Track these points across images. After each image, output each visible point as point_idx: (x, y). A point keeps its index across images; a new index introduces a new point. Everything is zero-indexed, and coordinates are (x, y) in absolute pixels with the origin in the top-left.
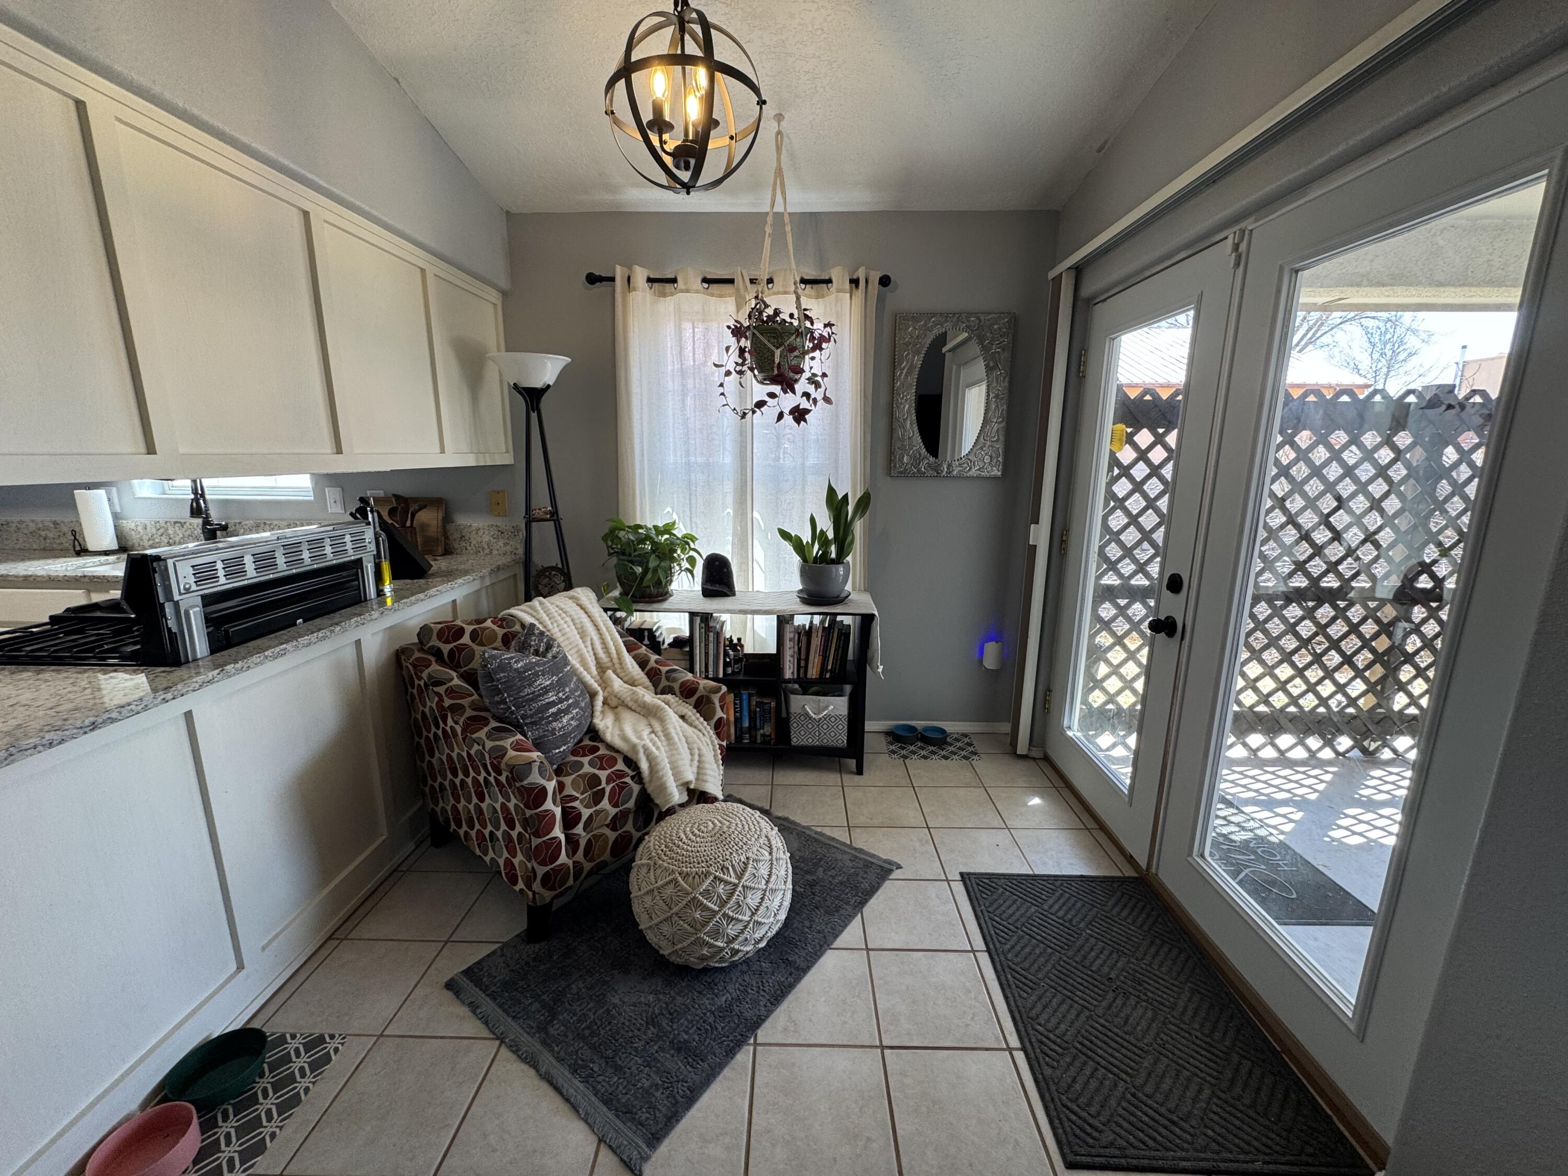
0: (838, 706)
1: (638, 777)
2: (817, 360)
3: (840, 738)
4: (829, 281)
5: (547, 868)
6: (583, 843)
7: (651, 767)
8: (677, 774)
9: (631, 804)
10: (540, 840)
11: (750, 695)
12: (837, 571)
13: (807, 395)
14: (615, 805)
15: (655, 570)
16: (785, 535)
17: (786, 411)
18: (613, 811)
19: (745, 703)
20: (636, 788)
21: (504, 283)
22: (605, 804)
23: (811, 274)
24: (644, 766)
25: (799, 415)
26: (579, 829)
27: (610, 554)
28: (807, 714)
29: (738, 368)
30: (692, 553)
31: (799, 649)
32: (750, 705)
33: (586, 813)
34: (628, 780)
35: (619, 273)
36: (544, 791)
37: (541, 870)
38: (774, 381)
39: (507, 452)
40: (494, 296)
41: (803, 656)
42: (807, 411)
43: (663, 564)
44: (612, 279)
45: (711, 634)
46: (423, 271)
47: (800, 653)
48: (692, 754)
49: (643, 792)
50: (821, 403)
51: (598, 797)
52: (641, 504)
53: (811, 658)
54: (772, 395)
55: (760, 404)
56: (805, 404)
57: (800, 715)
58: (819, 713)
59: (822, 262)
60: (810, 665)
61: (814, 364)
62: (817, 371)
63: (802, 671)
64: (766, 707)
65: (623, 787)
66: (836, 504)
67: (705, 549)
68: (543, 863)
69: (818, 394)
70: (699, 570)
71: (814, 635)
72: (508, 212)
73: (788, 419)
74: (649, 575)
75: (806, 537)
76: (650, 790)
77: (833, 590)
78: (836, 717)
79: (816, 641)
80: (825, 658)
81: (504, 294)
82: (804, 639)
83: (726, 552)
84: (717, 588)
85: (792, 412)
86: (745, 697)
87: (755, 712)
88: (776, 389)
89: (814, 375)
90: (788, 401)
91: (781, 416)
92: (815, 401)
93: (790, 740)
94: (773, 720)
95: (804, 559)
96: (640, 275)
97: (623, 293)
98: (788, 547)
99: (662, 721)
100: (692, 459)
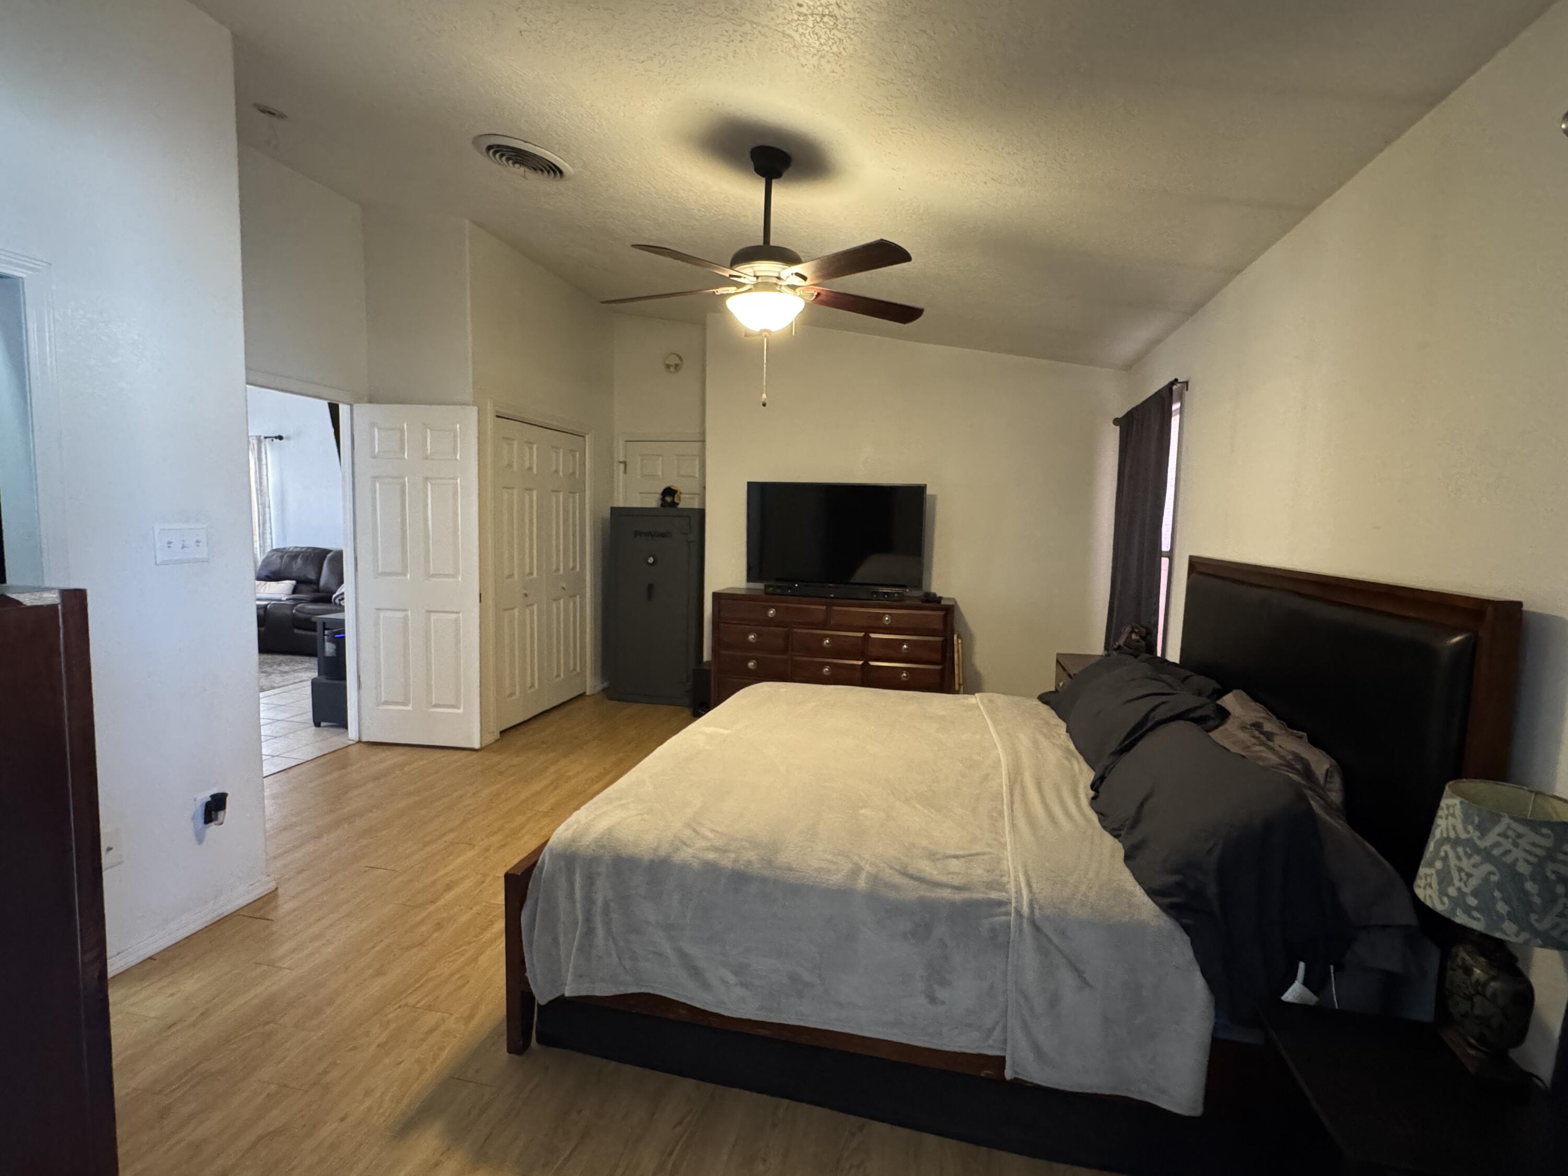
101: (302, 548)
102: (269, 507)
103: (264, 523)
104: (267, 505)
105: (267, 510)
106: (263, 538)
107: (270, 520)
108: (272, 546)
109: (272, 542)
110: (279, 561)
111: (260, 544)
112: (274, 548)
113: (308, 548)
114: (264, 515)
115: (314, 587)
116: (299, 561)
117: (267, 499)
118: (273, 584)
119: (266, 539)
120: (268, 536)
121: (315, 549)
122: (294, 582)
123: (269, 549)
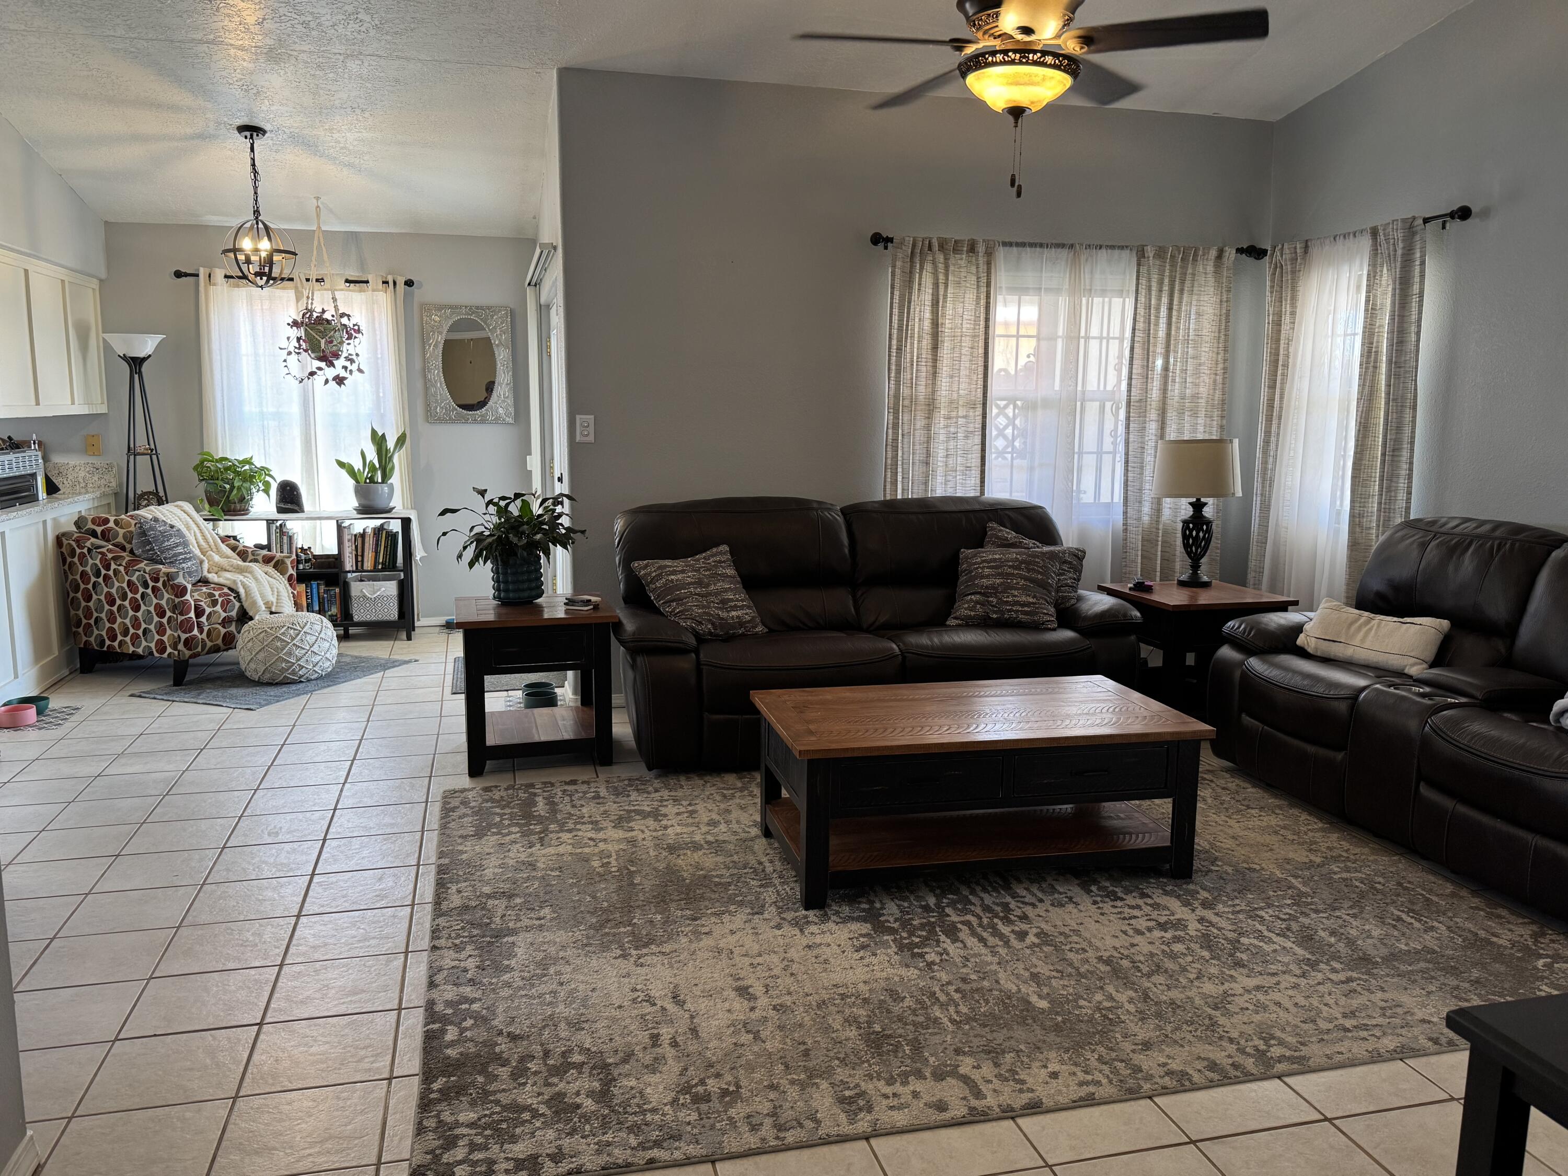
0: (389, 588)
1: (238, 597)
2: (352, 345)
3: (391, 612)
4: (367, 282)
5: (188, 635)
6: (206, 629)
7: (246, 592)
8: (263, 596)
9: (234, 613)
10: (183, 618)
11: (318, 585)
12: (382, 490)
13: (345, 368)
14: (225, 611)
15: (239, 488)
16: (341, 464)
17: (330, 378)
18: (224, 615)
19: (315, 591)
20: (237, 605)
21: (103, 275)
22: (218, 608)
23: (354, 274)
24: (242, 591)
25: (340, 380)
26: (203, 619)
27: (201, 481)
28: (365, 596)
29: (297, 351)
30: (268, 478)
31: (356, 547)
32: (319, 593)
33: (208, 610)
34: (232, 598)
35: (202, 272)
36: (185, 588)
37: (184, 636)
38: (320, 359)
39: (102, 403)
40: (95, 284)
41: (359, 553)
42: (345, 378)
43: (245, 485)
44: (197, 275)
45: (285, 538)
46: (63, 281)
47: (357, 550)
48: (273, 591)
49: (242, 607)
50: (356, 373)
51: (214, 603)
52: (223, 444)
53: (366, 554)
54: (320, 369)
55: (312, 374)
56: (343, 374)
57: (359, 597)
58: (374, 593)
59: (362, 266)
60: (365, 560)
61: (348, 349)
62: (352, 351)
63: (359, 564)
64: (332, 593)
65: (229, 601)
66: (379, 440)
67: (280, 475)
68: (184, 632)
69: (354, 367)
70: (273, 491)
71: (367, 539)
72: (106, 222)
73: (332, 384)
74: (235, 492)
75: (358, 465)
76: (246, 605)
77: (381, 504)
78: (387, 597)
79: (370, 542)
80: (377, 553)
81: (101, 281)
82: (360, 540)
83: (295, 477)
84: (289, 506)
85: (334, 379)
86: (315, 586)
87: (324, 598)
88: (323, 365)
89: (350, 355)
90: (330, 373)
91: (327, 382)
92: (351, 372)
93: (352, 617)
94: (338, 602)
95: (357, 482)
96: (219, 274)
97: (205, 286)
98: (344, 473)
99: (251, 572)
100: (265, 410)
101: (1483, 523)
102: (1414, 408)
103: (1396, 450)
104: (1408, 403)
105: (1408, 417)
106: (1389, 490)
107: (1412, 443)
108: (1408, 509)
109: (1408, 501)
110: (1415, 553)
111: (1380, 503)
112: (1412, 517)
113: (1498, 525)
114: (1399, 429)
115: (1500, 645)
116: (1468, 563)
117: (1411, 386)
118: (1389, 622)
119: (1396, 490)
120: (1402, 484)
121: (1519, 529)
122: (1445, 624)
123: (1399, 520)
